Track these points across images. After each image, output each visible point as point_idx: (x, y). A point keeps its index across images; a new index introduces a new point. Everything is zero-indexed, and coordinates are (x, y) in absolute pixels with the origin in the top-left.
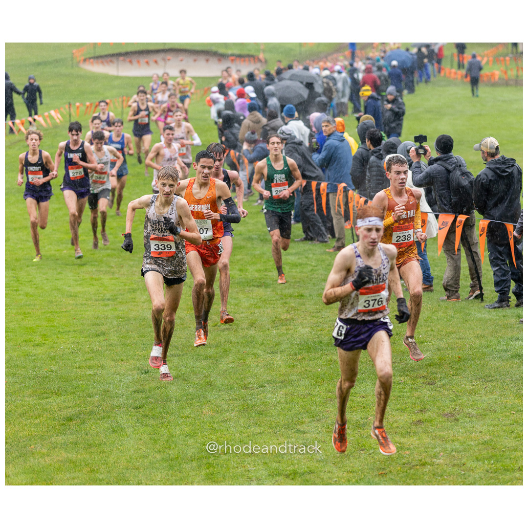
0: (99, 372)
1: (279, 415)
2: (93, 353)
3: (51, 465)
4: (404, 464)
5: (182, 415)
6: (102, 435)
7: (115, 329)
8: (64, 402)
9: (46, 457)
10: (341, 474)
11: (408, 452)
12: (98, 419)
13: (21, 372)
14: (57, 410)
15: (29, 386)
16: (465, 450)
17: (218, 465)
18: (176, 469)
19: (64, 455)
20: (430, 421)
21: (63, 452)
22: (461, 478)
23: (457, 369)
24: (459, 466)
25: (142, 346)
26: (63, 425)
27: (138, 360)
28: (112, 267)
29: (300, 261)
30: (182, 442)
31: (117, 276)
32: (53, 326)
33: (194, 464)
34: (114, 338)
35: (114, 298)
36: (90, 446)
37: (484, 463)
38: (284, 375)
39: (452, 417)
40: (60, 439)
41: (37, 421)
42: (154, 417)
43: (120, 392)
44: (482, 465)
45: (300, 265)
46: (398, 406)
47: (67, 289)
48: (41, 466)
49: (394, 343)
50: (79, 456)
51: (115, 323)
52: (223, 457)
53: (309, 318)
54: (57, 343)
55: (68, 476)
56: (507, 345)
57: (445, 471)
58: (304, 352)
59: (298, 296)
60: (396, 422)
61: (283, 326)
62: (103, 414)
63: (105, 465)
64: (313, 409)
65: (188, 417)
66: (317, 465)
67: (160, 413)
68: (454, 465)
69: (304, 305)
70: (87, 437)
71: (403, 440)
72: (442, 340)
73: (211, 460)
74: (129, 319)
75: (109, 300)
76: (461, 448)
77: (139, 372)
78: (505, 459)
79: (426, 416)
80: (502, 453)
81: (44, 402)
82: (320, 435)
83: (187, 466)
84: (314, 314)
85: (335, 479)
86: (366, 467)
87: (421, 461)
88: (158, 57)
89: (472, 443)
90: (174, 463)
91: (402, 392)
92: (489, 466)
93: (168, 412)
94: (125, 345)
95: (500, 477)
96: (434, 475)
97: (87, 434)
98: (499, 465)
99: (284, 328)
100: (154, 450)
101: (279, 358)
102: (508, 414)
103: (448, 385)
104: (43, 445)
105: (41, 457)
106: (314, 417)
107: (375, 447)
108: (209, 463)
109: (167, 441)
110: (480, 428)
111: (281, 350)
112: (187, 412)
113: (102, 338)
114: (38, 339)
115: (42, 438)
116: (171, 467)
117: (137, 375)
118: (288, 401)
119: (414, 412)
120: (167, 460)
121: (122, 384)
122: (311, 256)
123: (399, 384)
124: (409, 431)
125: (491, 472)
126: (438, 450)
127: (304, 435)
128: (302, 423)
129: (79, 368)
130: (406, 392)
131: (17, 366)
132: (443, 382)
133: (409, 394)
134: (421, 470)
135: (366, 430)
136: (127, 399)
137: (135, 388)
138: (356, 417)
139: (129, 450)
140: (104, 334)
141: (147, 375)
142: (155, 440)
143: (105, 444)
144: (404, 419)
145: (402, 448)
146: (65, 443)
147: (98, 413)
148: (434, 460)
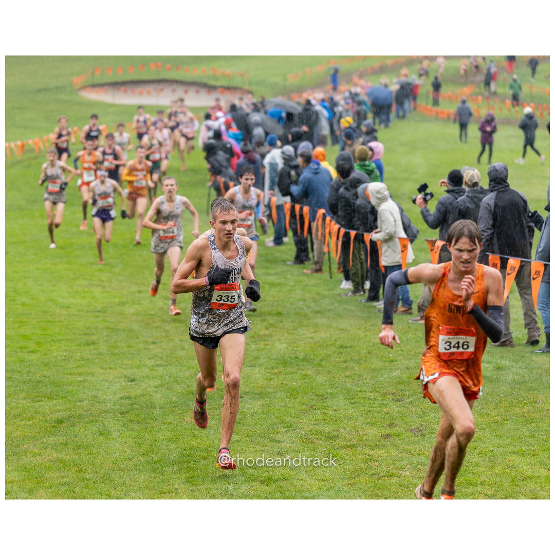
0: (89, 378)
1: (256, 424)
2: (83, 360)
3: (42, 464)
4: (372, 475)
5: (165, 421)
6: (90, 438)
7: (105, 339)
8: (56, 405)
9: (38, 457)
10: (312, 482)
11: (376, 464)
12: (87, 422)
14: (49, 413)
15: (23, 390)
17: (198, 469)
18: (158, 471)
20: (398, 435)
21: (53, 452)
25: (130, 356)
26: (55, 427)
27: (125, 369)
28: (103, 281)
29: (279, 281)
30: (164, 447)
31: (107, 289)
32: (47, 335)
33: (176, 467)
34: (103, 348)
35: (104, 311)
36: (79, 447)
38: (262, 387)
39: (419, 432)
40: (52, 440)
41: (30, 423)
42: (139, 422)
43: (108, 398)
45: (279, 284)
46: (368, 420)
47: (61, 300)
48: (33, 465)
49: (366, 361)
50: (68, 457)
51: (105, 333)
52: (203, 462)
53: (286, 335)
54: (50, 350)
55: (58, 474)
57: (411, 483)
58: (280, 366)
59: (277, 314)
60: (366, 435)
61: (261, 341)
62: (91, 418)
63: (93, 466)
64: (288, 420)
65: (171, 423)
66: (291, 473)
67: (145, 418)
68: (420, 477)
69: (282, 322)
70: (76, 439)
71: (372, 452)
72: (411, 359)
73: (191, 465)
74: (118, 330)
75: (99, 311)
77: (126, 380)
78: (468, 473)
79: (394, 430)
81: (37, 404)
82: (294, 444)
83: (169, 469)
84: (291, 332)
85: (307, 487)
86: (337, 476)
87: (388, 472)
88: (151, 88)
90: (156, 466)
91: (372, 407)
93: (152, 418)
94: (113, 354)
96: (401, 486)
97: (76, 436)
99: (263, 343)
100: (138, 453)
101: (257, 371)
103: (415, 402)
104: (35, 445)
105: (33, 456)
106: (289, 427)
107: (345, 457)
108: (190, 468)
109: (151, 446)
111: (259, 364)
112: (170, 419)
113: (92, 347)
114: (32, 346)
115: (35, 438)
116: (154, 470)
117: (123, 383)
118: (265, 412)
119: (383, 427)
120: (150, 463)
121: (110, 390)
122: (289, 276)
123: (369, 399)
124: (378, 443)
126: (404, 462)
127: (279, 444)
128: (278, 433)
129: (71, 374)
130: (376, 407)
131: (13, 371)
132: (411, 399)
133: (378, 409)
134: (388, 481)
135: (337, 442)
136: (114, 405)
137: (122, 395)
138: (329, 429)
139: (115, 453)
140: (94, 344)
141: (134, 383)
142: (140, 444)
143: (93, 446)
144: (373, 432)
145: (371, 460)
146: (55, 444)
147: (87, 417)
148: (401, 472)
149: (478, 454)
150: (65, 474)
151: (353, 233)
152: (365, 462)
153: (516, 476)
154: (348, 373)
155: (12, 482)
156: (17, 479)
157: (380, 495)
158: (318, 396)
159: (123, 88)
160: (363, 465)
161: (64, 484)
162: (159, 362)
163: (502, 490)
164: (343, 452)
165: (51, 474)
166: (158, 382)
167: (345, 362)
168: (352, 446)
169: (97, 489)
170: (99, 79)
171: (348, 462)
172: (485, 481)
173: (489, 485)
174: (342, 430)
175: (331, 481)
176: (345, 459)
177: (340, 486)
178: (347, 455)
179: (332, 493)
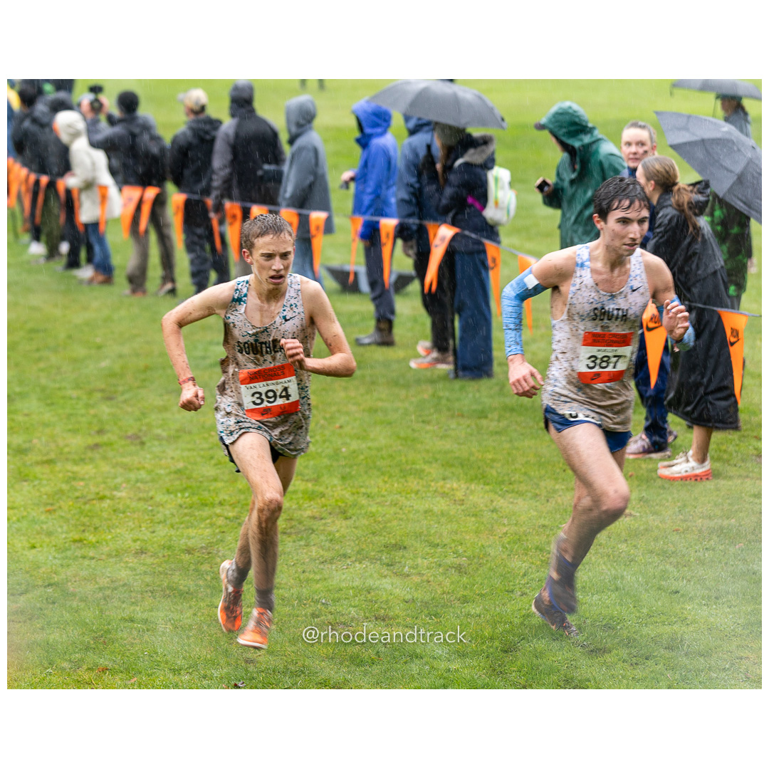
4: (77, 498)
11: (81, 483)
16: (153, 480)
20: (110, 444)
22: (148, 515)
23: (144, 380)
24: (145, 500)
37: (176, 496)
39: (138, 440)
44: (174, 498)
46: (70, 427)
57: (128, 507)
60: (67, 446)
68: (140, 499)
71: (76, 468)
72: (124, 344)
76: (148, 478)
78: (203, 491)
79: (105, 438)
80: (198, 484)
86: (30, 502)
87: (98, 494)
89: (162, 472)
91: (75, 409)
92: (184, 500)
95: (197, 514)
96: (115, 511)
98: (195, 499)
102: (206, 435)
107: (41, 476)
110: (170, 453)
119: (89, 434)
123: (71, 399)
124: (83, 456)
125: (186, 508)
126: (119, 480)
130: (80, 409)
132: (126, 396)
133: (83, 411)
134: (97, 505)
135: (30, 456)
138: (17, 440)
144: (77, 442)
145: (74, 479)
148: (115, 493)
149: (216, 465)
151: (44, 180)
152: (67, 482)
154: (42, 365)
157: (88, 524)
160: (64, 487)
164: (38, 469)
167: (38, 350)
168: (50, 462)
171: (45, 482)
172: (224, 500)
173: (231, 505)
174: (35, 441)
175: (22, 509)
176: (40, 479)
177: (35, 514)
178: (43, 474)
179: (24, 524)
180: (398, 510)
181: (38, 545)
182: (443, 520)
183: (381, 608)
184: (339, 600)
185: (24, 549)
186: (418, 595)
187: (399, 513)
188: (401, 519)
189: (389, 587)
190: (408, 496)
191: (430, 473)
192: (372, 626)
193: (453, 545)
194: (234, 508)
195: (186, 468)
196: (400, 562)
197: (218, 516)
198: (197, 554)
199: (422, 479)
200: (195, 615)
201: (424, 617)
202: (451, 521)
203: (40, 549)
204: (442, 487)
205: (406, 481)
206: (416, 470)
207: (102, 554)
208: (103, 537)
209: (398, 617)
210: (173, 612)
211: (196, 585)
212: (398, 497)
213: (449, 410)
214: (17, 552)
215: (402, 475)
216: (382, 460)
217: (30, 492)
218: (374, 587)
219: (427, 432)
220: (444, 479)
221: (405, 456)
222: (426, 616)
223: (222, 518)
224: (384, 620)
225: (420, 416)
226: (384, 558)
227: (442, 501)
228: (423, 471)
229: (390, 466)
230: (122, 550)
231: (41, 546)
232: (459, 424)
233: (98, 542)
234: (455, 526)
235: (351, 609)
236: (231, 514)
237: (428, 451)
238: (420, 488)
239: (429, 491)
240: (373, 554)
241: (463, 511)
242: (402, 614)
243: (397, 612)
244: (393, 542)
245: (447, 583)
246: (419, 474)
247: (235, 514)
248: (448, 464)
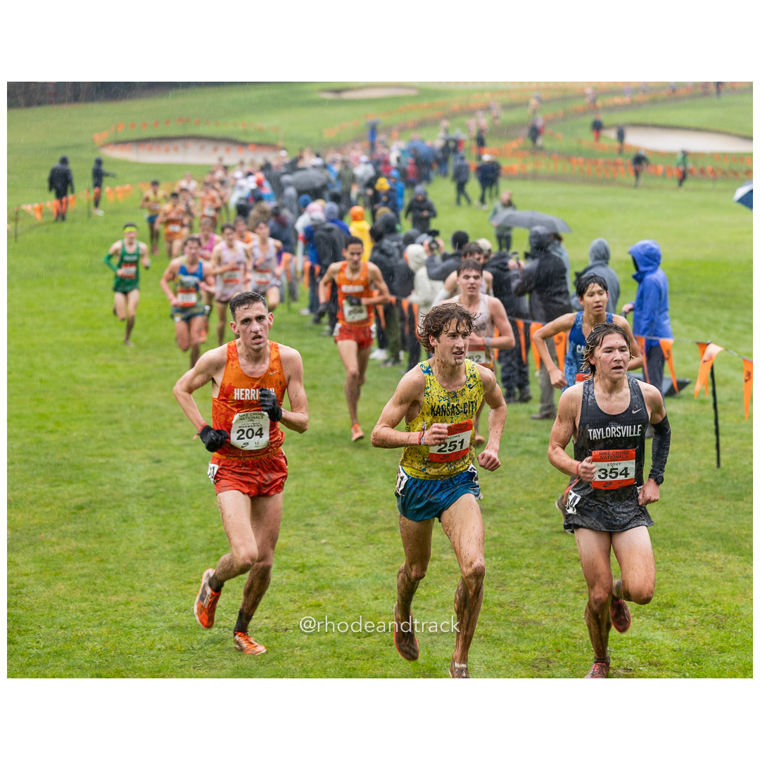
0: (111, 460)
2: (105, 441)
3: (61, 554)
6: (113, 525)
7: (128, 417)
8: (75, 489)
9: (56, 546)
10: (349, 568)
12: (109, 508)
13: (34, 459)
14: (68, 498)
15: (40, 474)
19: (74, 544)
21: (72, 541)
26: (74, 513)
27: (150, 449)
30: (192, 533)
31: (131, 363)
32: (66, 413)
33: (204, 555)
34: (127, 427)
35: (128, 386)
36: (100, 535)
37: (491, 559)
40: (71, 528)
41: (48, 509)
42: (164, 507)
43: (132, 481)
44: (490, 561)
47: (81, 375)
48: (50, 555)
50: (89, 546)
51: (128, 411)
54: (69, 430)
55: (77, 565)
56: (518, 440)
58: (315, 444)
62: (114, 503)
63: (115, 555)
64: (323, 501)
66: (326, 559)
67: (171, 503)
70: (97, 526)
74: (142, 408)
75: (122, 387)
77: (150, 461)
78: (513, 555)
80: (509, 550)
81: (55, 489)
82: (330, 528)
83: (196, 558)
85: (344, 573)
86: (374, 561)
88: (179, 144)
90: (183, 554)
92: (497, 562)
93: (178, 502)
94: (138, 434)
95: (507, 574)
96: (442, 570)
97: (97, 523)
98: (506, 562)
100: (163, 540)
102: (516, 510)
104: (53, 534)
105: (51, 546)
106: (325, 510)
107: (384, 541)
109: (178, 532)
113: (115, 426)
114: (50, 426)
115: (53, 526)
116: (180, 559)
117: (148, 465)
120: (176, 551)
121: (134, 473)
125: (499, 569)
127: (314, 528)
128: (312, 515)
129: (92, 456)
131: (29, 453)
135: (376, 524)
136: (138, 488)
137: (147, 477)
138: (366, 510)
139: (139, 540)
140: (116, 422)
141: (158, 465)
142: (165, 531)
143: (115, 534)
146: (75, 532)
147: (109, 502)
148: (443, 555)
149: (524, 534)
150: (85, 564)
153: (563, 557)
155: (27, 575)
156: (33, 571)
158: (356, 475)
159: (147, 145)
161: (84, 576)
162: (186, 442)
163: (548, 573)
164: (381, 535)
165: (70, 565)
166: (184, 463)
168: (391, 529)
169: (119, 580)
170: (123, 135)
171: (387, 545)
172: (530, 564)
173: (535, 568)
174: (380, 512)
175: (368, 567)
176: (383, 543)
177: (378, 572)
178: (386, 539)
179: (370, 580)
180: (669, 575)
181: (380, 597)
182: (706, 584)
183: (654, 655)
184: (620, 648)
185: (369, 600)
186: (684, 645)
187: (670, 578)
188: (671, 583)
189: (660, 638)
190: (678, 563)
191: (696, 545)
192: (646, 670)
193: (713, 605)
194: (537, 570)
195: (500, 537)
196: (669, 618)
197: (525, 576)
198: (507, 608)
199: (689, 550)
200: (504, 657)
201: (688, 664)
202: (712, 585)
203: (381, 600)
204: (705, 557)
205: (676, 551)
206: (685, 542)
207: (431, 605)
208: (432, 591)
209: (668, 663)
210: (486, 655)
211: (506, 633)
212: (670, 563)
213: (712, 493)
214: (363, 602)
215: (673, 546)
216: (657, 534)
217: (375, 554)
218: (649, 638)
219: (694, 512)
220: (707, 550)
221: (676, 530)
222: (690, 663)
223: (528, 579)
224: (656, 665)
225: (689, 498)
226: (657, 614)
227: (705, 569)
228: (690, 543)
229: (664, 539)
230: (447, 602)
231: (383, 598)
232: (720, 505)
233: (428, 596)
234: (715, 589)
235: (630, 655)
236: (534, 575)
237: (694, 527)
238: (687, 557)
239: (695, 560)
240: (648, 611)
241: (721, 577)
242: (671, 661)
243: (667, 659)
244: (665, 601)
245: (707, 636)
246: (687, 545)
247: (538, 575)
248: (711, 538)
